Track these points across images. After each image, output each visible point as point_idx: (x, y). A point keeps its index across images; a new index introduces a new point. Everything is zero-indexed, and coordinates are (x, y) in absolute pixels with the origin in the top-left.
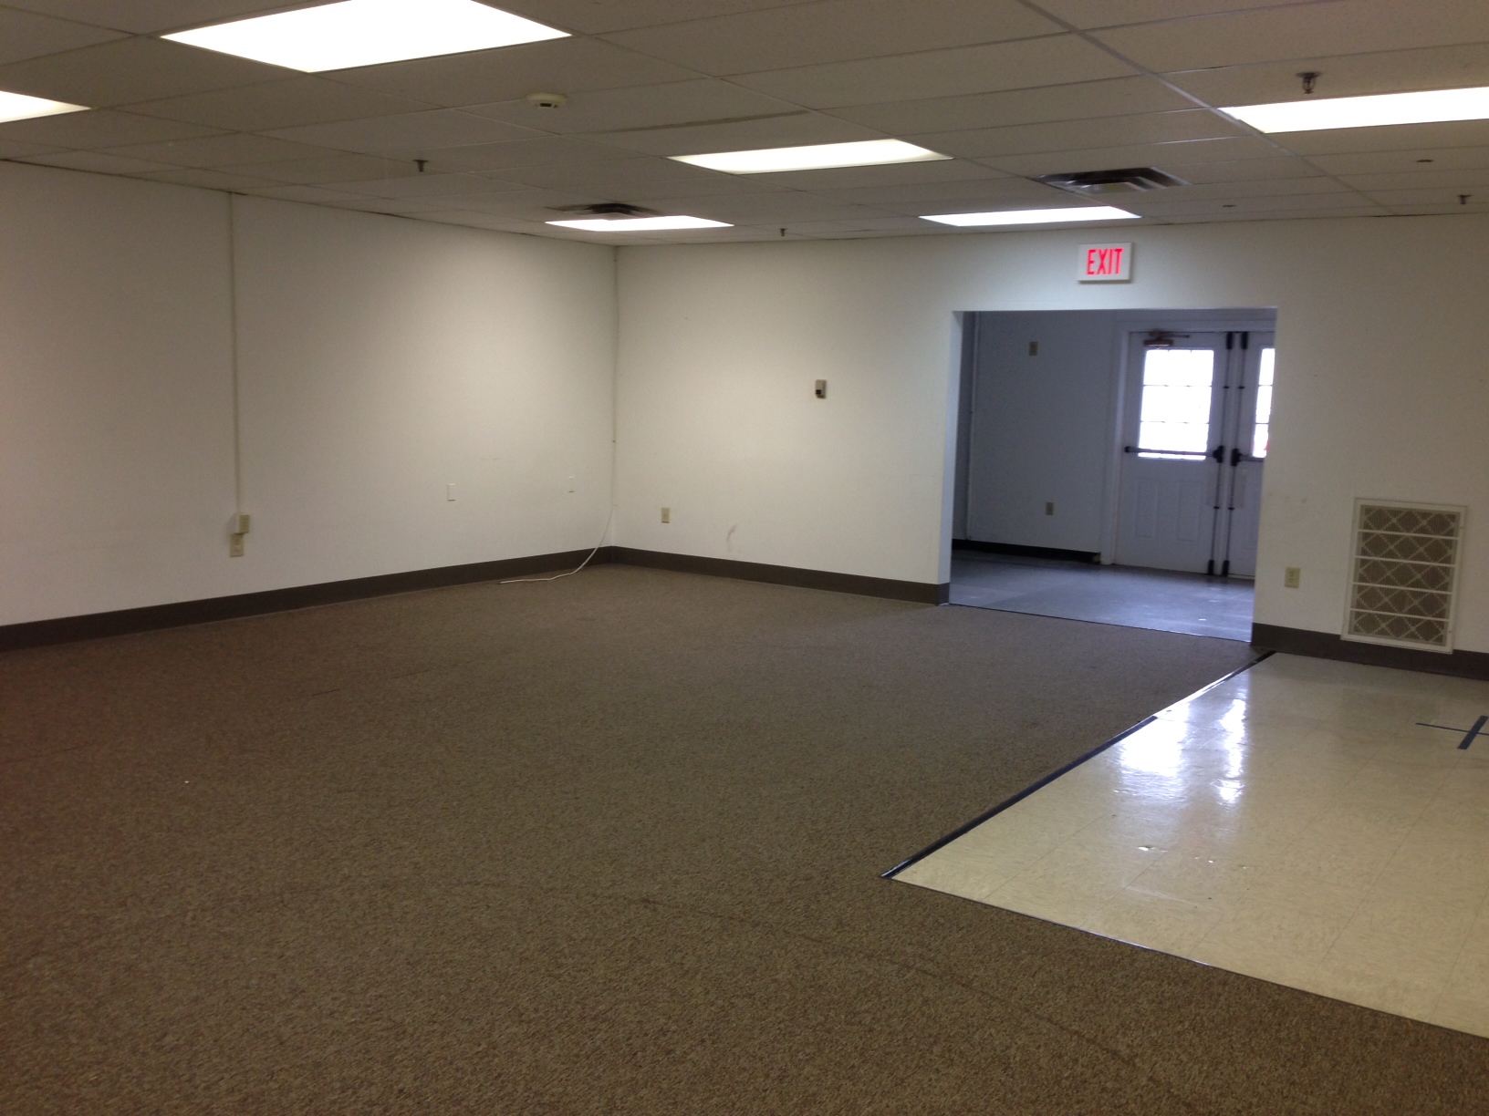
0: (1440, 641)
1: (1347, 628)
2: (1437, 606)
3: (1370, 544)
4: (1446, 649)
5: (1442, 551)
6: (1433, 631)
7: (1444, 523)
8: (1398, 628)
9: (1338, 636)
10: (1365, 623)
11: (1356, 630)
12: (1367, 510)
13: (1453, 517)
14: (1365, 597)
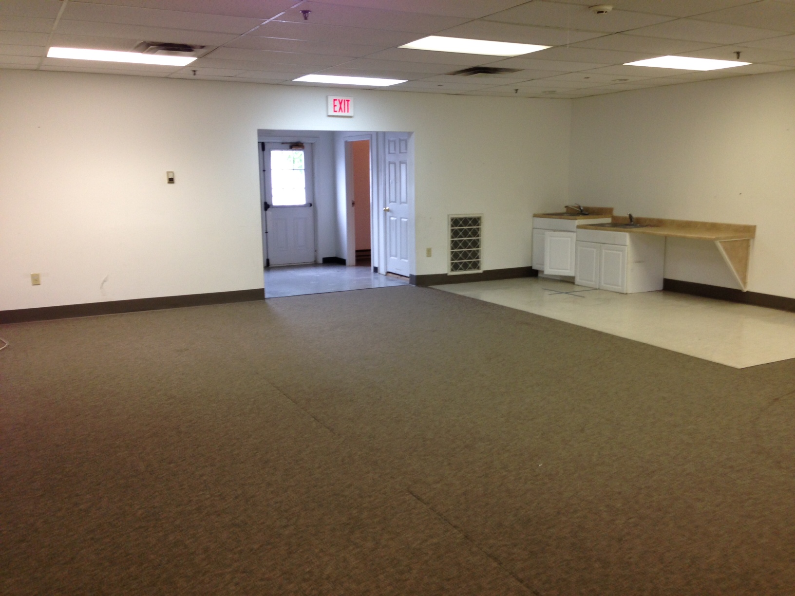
0: (479, 268)
1: (450, 270)
2: (476, 255)
3: (455, 233)
4: (480, 271)
5: (476, 233)
6: (476, 265)
7: (476, 221)
8: (465, 266)
9: (446, 274)
10: (455, 267)
11: (452, 270)
12: (452, 219)
13: (479, 218)
14: (455, 256)
